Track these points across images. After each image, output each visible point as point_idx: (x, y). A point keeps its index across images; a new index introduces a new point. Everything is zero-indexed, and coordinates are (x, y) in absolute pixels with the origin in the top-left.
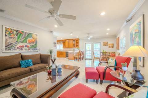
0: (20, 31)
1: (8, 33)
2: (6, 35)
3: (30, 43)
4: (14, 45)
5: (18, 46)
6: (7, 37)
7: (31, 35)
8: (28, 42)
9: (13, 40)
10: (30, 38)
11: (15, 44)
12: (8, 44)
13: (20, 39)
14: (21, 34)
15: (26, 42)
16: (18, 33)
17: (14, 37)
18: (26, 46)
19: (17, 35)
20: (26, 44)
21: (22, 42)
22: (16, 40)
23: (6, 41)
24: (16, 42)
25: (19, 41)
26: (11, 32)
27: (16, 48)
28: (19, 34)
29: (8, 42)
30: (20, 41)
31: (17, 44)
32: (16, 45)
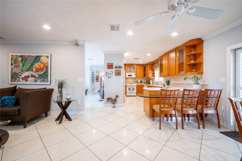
0: (24, 56)
1: (13, 61)
2: (12, 64)
3: (37, 71)
4: (19, 75)
5: (23, 76)
6: (13, 66)
7: (38, 59)
8: (34, 70)
9: (18, 68)
10: (38, 64)
12: (14, 74)
13: (25, 66)
14: (26, 59)
15: (32, 70)
16: (23, 59)
17: (19, 65)
18: (33, 76)
19: (22, 62)
20: (32, 73)
21: (27, 71)
22: (21, 69)
23: (12, 71)
24: (21, 71)
25: (23, 70)
26: (16, 59)
27: (21, 78)
28: (24, 60)
29: (13, 71)
30: (25, 70)
31: (22, 74)
32: (21, 76)
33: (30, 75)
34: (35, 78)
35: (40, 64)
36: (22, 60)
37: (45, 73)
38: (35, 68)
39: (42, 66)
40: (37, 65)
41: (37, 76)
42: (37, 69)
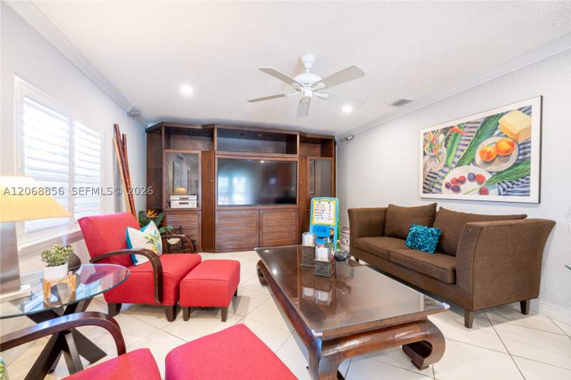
0: (452, 127)
1: (428, 145)
2: (425, 154)
3: (488, 161)
4: (440, 177)
5: (448, 179)
6: (427, 157)
7: (491, 126)
8: (478, 159)
9: (438, 161)
10: (492, 140)
11: (441, 174)
12: (428, 176)
13: (453, 154)
14: (456, 135)
15: (473, 161)
16: (450, 135)
17: (440, 153)
18: (473, 178)
19: (446, 146)
20: (472, 169)
21: (459, 164)
22: (444, 163)
23: (425, 169)
24: (445, 165)
25: (450, 164)
26: (433, 140)
27: (444, 185)
28: (452, 138)
29: (428, 170)
30: (453, 163)
31: (446, 173)
32: (443, 178)
33: (466, 177)
34: (480, 183)
35: (498, 139)
36: (447, 140)
37: (516, 165)
38: (482, 153)
39: (505, 145)
40: (488, 144)
41: (488, 177)
42: (489, 154)
